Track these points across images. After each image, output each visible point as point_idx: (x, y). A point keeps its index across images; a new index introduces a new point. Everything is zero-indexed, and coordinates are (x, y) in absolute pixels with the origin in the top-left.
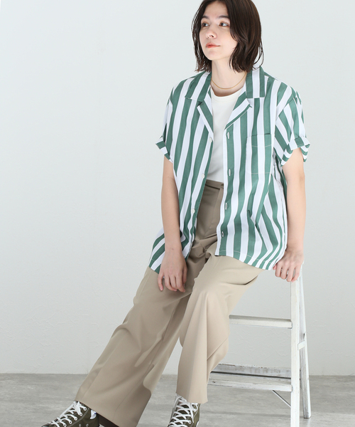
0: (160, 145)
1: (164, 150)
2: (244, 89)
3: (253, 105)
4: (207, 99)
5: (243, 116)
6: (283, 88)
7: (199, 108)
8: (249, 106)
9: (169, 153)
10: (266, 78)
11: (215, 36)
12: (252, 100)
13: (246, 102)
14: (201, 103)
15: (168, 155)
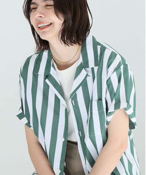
0: (20, 116)
1: (25, 120)
2: (81, 60)
3: (90, 74)
4: (52, 72)
5: (84, 84)
6: (113, 56)
7: (47, 81)
8: (87, 75)
9: (29, 122)
10: (99, 47)
11: (43, 16)
12: (89, 69)
13: (83, 73)
14: (47, 76)
15: (28, 124)
